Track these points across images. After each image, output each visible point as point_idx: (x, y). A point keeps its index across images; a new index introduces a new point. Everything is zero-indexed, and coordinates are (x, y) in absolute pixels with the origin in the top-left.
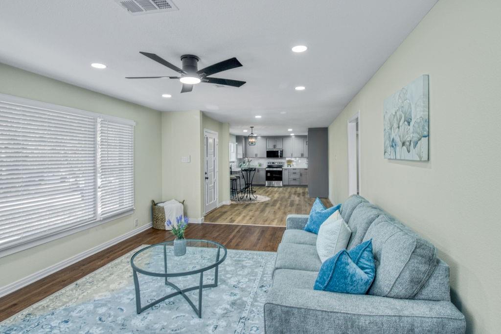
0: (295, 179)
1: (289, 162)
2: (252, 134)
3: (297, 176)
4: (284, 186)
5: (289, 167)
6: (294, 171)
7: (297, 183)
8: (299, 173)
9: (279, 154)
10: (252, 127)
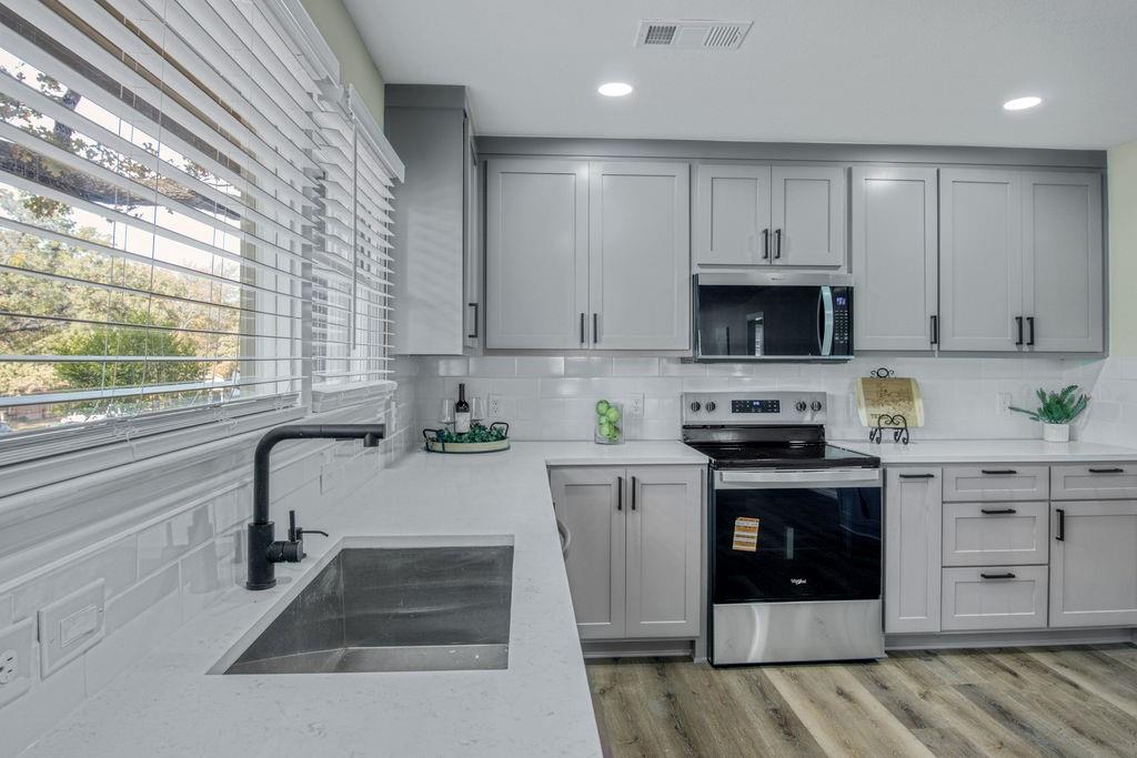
0: (999, 576)
3: (1022, 547)
6: (999, 490)
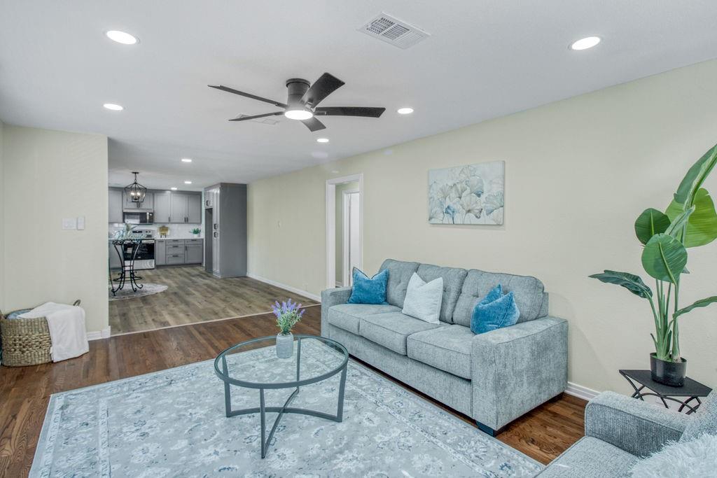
0: (176, 256)
1: (164, 229)
2: (135, 183)
3: (180, 251)
4: (158, 267)
5: (163, 238)
6: (176, 243)
7: (180, 261)
8: (183, 246)
9: (148, 218)
10: (135, 173)
